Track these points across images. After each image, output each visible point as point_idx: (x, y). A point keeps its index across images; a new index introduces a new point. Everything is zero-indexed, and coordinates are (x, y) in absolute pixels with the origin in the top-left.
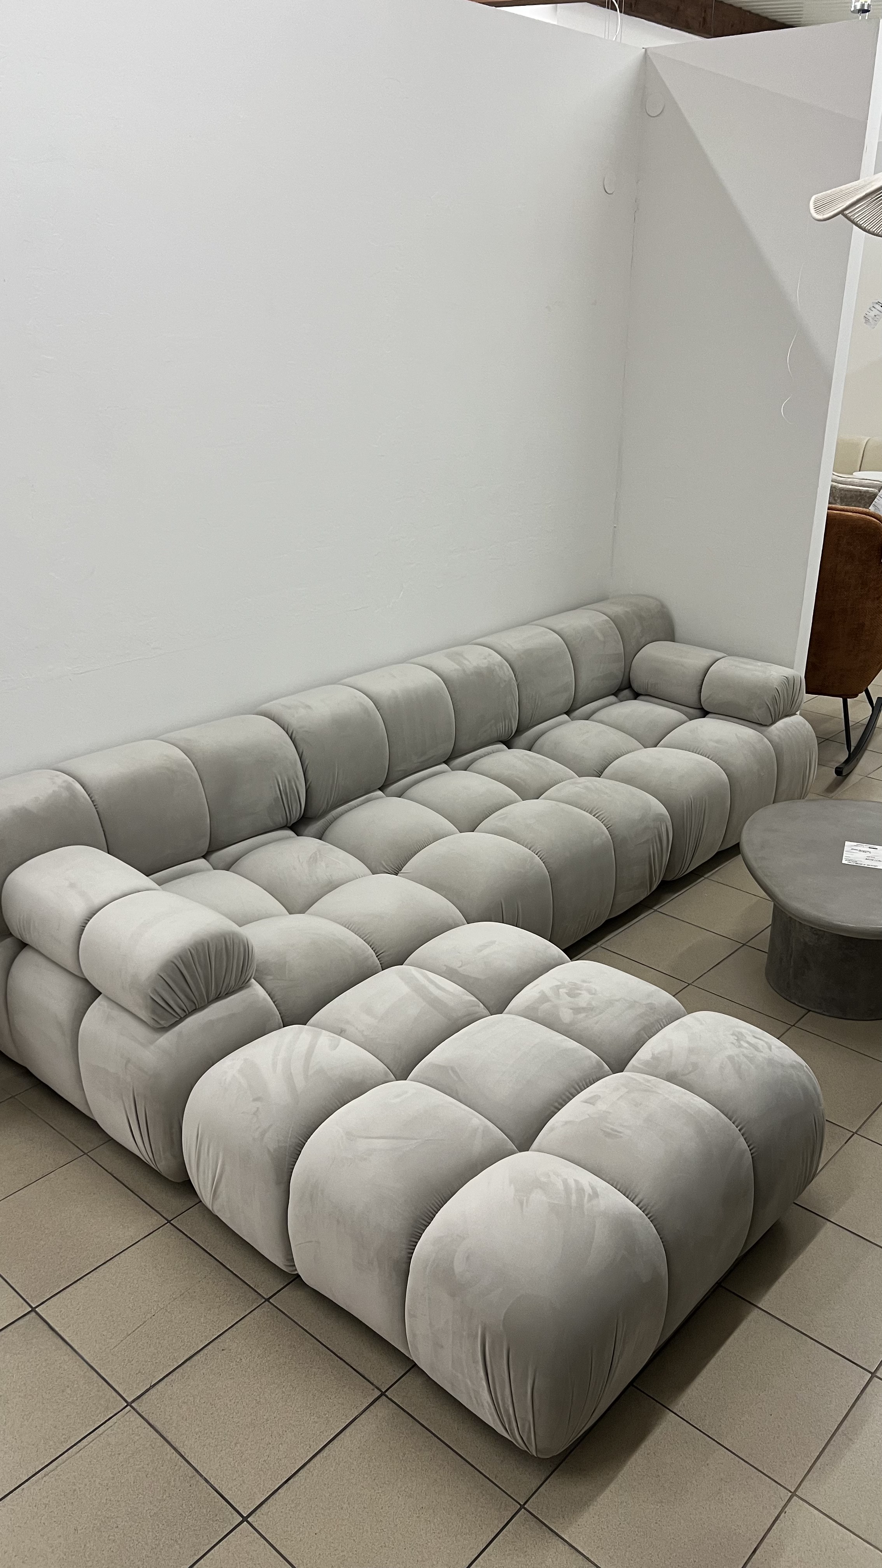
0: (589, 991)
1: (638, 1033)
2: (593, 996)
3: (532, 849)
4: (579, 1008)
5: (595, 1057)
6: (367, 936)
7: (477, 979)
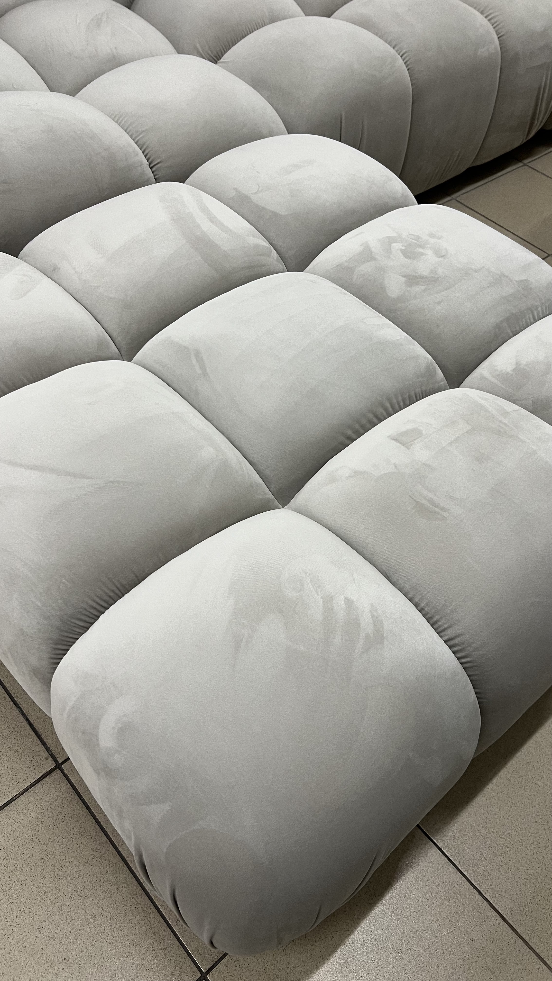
0: (438, 252)
1: (498, 326)
2: (441, 259)
3: (396, 48)
4: (416, 277)
5: (425, 358)
6: (141, 136)
7: (275, 215)
